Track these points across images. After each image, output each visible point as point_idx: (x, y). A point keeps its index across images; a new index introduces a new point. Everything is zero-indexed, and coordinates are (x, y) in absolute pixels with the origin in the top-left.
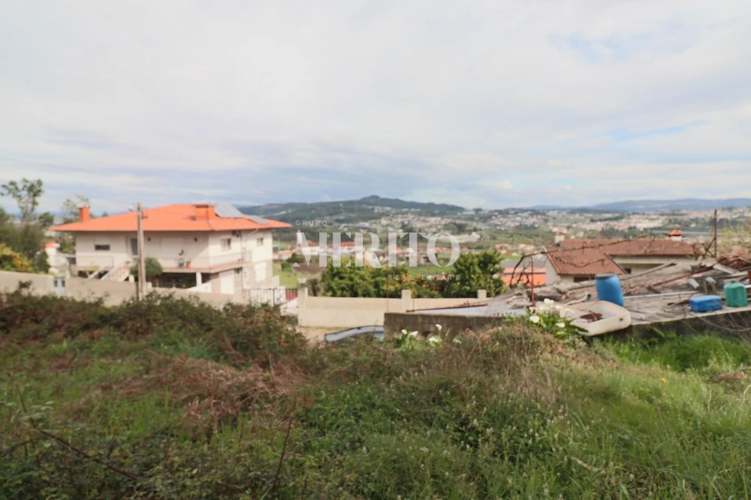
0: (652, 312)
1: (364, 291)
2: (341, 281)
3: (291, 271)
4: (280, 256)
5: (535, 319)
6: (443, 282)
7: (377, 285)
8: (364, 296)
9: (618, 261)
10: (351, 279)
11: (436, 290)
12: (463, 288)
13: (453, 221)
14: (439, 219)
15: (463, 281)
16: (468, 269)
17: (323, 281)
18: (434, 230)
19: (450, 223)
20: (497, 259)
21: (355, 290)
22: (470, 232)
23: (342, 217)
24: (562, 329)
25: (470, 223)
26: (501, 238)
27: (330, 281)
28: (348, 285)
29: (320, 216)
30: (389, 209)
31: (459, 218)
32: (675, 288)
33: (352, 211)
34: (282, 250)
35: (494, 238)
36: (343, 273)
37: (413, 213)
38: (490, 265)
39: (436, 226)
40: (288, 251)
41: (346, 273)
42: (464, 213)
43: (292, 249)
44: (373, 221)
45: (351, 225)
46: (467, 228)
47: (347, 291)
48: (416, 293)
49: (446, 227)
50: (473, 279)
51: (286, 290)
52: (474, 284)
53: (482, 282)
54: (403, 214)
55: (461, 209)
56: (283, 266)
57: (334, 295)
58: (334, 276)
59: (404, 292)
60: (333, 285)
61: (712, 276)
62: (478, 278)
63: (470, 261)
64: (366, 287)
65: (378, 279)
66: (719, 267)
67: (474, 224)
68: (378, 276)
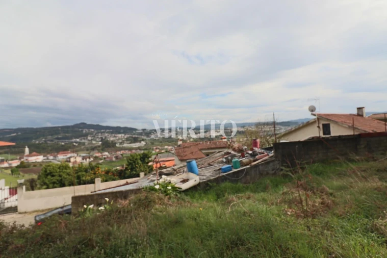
0: (208, 175)
1: (70, 182)
2: (52, 178)
3: (19, 174)
4: (10, 164)
5: (157, 187)
6: (121, 170)
7: (78, 177)
8: (70, 185)
9: (204, 151)
10: (60, 176)
11: (117, 176)
12: (132, 173)
13: (131, 136)
14: (123, 135)
15: (132, 169)
16: (134, 162)
17: (39, 179)
18: (121, 141)
19: (130, 137)
20: (150, 155)
21: (63, 182)
22: (140, 142)
23: (60, 136)
24: (170, 189)
25: (140, 136)
26: (156, 143)
27: (44, 179)
28: (58, 180)
29: (44, 136)
30: (93, 130)
31: (134, 134)
32: (219, 163)
33: (67, 132)
34: (12, 160)
35: (152, 144)
36: (54, 172)
37: (107, 133)
38: (146, 159)
39: (122, 139)
40: (17, 161)
41: (56, 172)
42: (137, 132)
43: (20, 159)
44: (82, 138)
45: (67, 141)
46: (139, 139)
47: (57, 184)
48: (105, 179)
49: (127, 139)
50: (137, 167)
51: (10, 189)
52: (138, 169)
53: (142, 168)
54: (102, 133)
55: (135, 130)
56: (12, 172)
57: (48, 188)
58: (47, 175)
59: (96, 179)
60: (47, 181)
61: (230, 156)
62: (140, 166)
63: (135, 157)
64: (71, 180)
65: (80, 173)
66: (233, 152)
67: (143, 137)
68: (80, 172)
